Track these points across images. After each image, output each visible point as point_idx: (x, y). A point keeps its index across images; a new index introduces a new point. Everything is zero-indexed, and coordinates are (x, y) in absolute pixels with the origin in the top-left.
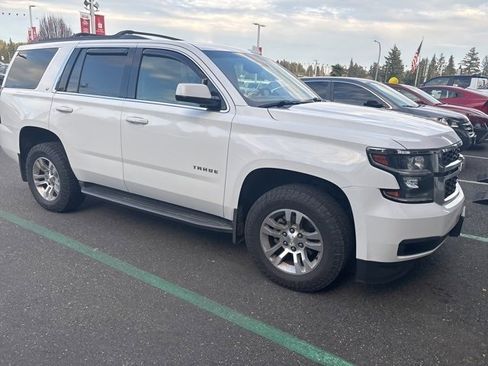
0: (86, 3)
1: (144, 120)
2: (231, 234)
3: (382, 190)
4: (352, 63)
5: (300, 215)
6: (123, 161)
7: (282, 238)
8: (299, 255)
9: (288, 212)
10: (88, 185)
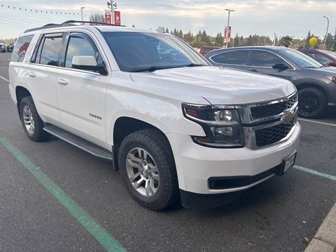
0: (109, 4)
1: (65, 82)
2: (112, 163)
3: (193, 137)
4: (309, 34)
5: (146, 153)
6: (59, 109)
7: (140, 169)
8: (149, 182)
9: (140, 150)
10: (48, 124)
